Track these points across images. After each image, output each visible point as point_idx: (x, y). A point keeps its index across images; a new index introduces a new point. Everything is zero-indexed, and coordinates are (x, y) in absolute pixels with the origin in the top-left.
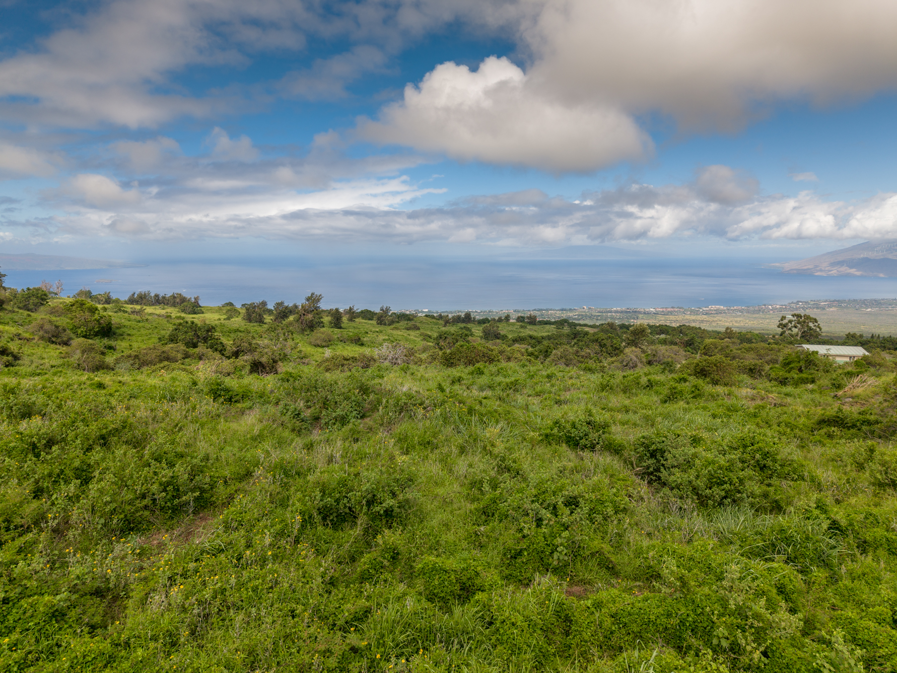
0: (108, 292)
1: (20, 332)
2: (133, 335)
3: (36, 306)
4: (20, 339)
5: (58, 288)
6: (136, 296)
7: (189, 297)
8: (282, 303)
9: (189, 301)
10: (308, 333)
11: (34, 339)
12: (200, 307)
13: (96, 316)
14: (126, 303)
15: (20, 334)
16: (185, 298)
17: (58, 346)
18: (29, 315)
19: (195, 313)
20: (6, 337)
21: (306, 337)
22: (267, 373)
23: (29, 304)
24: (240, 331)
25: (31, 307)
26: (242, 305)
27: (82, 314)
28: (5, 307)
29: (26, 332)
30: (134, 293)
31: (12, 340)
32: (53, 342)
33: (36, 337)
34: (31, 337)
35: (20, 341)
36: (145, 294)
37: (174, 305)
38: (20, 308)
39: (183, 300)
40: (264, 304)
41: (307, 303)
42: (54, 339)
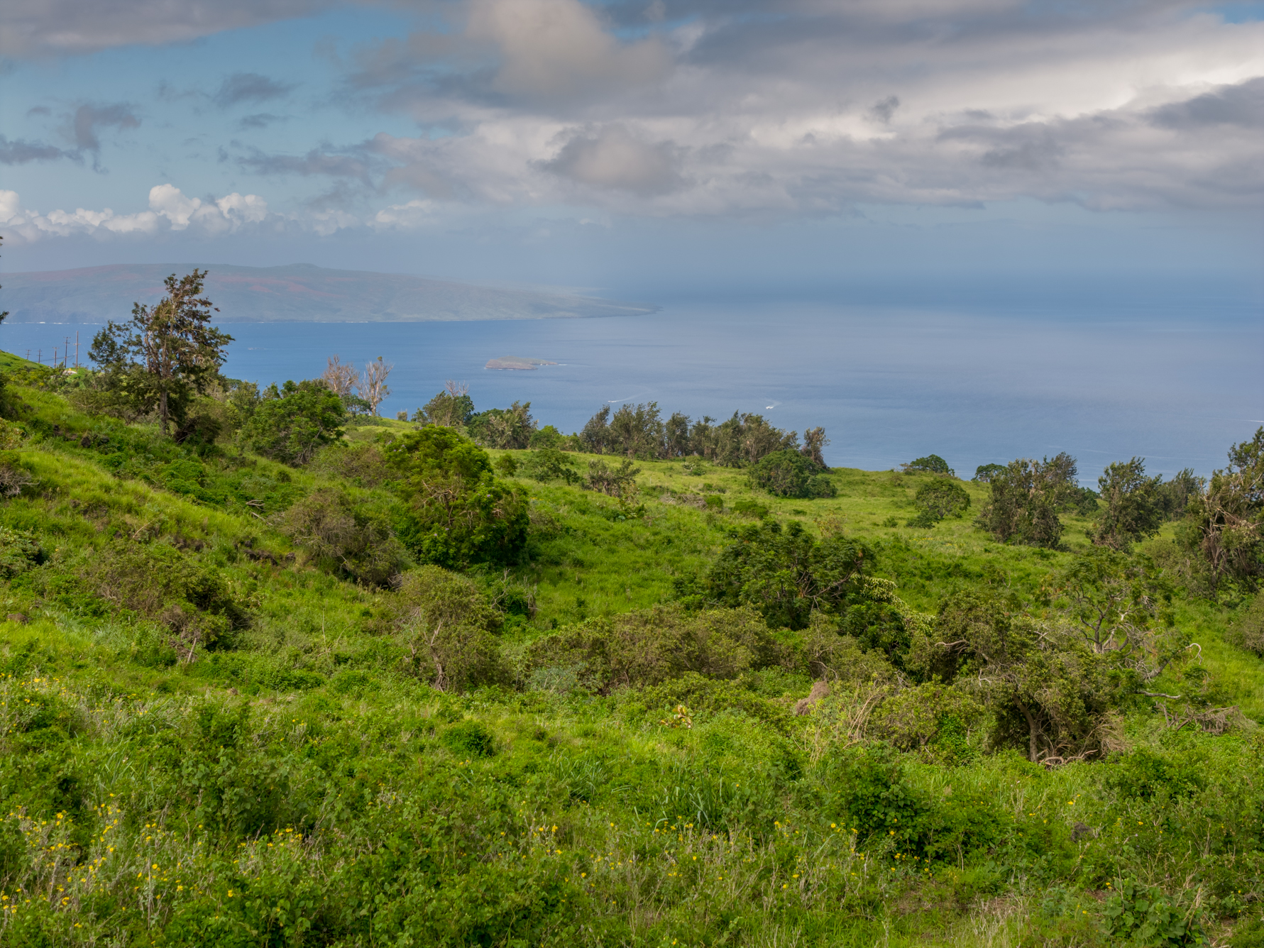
0: (522, 404)
1: (256, 532)
2: (592, 565)
3: (305, 444)
4: (253, 557)
5: (373, 386)
6: (610, 419)
7: (787, 432)
8: (1135, 467)
9: (787, 445)
10: (1234, 596)
11: (291, 559)
12: (825, 469)
13: (482, 491)
14: (578, 444)
15: (254, 540)
16: (773, 433)
17: (360, 590)
18: (284, 477)
19: (805, 494)
20: (216, 548)
21: (1225, 615)
22: (1060, 752)
23: (287, 438)
24: (967, 575)
25: (293, 447)
26: (981, 470)
27: (440, 480)
28: (221, 446)
29: (272, 534)
30: (606, 412)
31: (232, 559)
32: (346, 575)
33: (300, 556)
34: (286, 554)
35: (253, 563)
36: (640, 415)
37: (734, 460)
38: (260, 451)
39: (769, 441)
40: (1063, 467)
41: (1236, 470)
42: (349, 564)
